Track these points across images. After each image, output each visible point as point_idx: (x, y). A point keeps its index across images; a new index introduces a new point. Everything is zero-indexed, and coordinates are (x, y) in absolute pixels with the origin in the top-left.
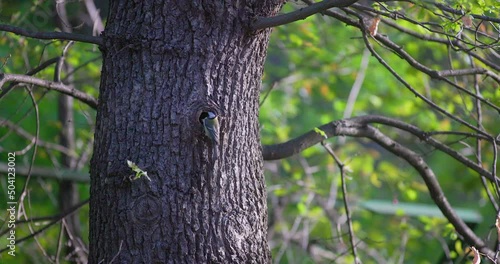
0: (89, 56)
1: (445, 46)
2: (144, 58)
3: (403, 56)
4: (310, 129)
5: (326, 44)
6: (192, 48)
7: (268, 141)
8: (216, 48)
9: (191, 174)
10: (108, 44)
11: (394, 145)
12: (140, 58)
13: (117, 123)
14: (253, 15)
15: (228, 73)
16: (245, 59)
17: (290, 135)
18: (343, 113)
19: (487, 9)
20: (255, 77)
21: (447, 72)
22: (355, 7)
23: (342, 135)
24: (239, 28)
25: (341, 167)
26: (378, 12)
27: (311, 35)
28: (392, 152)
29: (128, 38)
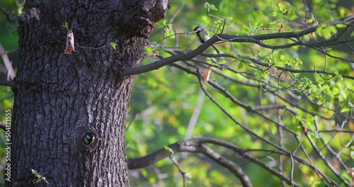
0: (4, 95)
1: (256, 89)
2: (44, 97)
3: (227, 96)
4: (160, 148)
5: (174, 87)
6: (78, 89)
7: (132, 155)
8: (95, 89)
9: (77, 180)
10: (18, 86)
11: (220, 159)
12: (41, 96)
13: (25, 142)
14: (122, 66)
15: (104, 108)
16: (116, 97)
17: (148, 151)
18: (184, 136)
19: (286, 63)
20: (123, 110)
21: (258, 107)
22: (194, 61)
23: (184, 151)
24: (111, 75)
25: (183, 174)
26: (210, 65)
27: (163, 79)
28: (219, 164)
29: (32, 82)
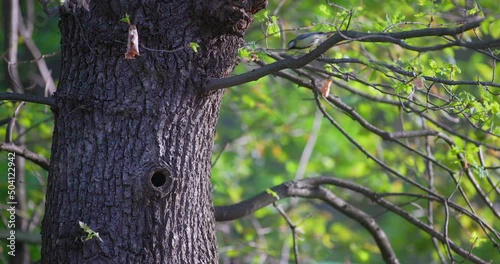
0: (41, 117)
1: (396, 108)
2: (96, 119)
3: (355, 118)
4: (262, 190)
5: (279, 105)
6: (145, 109)
7: (220, 202)
8: (168, 109)
9: (143, 235)
10: (60, 104)
11: (345, 206)
12: (92, 119)
13: (69, 184)
14: (205, 76)
15: (181, 134)
16: (198, 120)
17: (243, 195)
18: (294, 175)
19: (438, 71)
20: (208, 138)
21: (399, 134)
22: (308, 68)
23: (294, 196)
24: (191, 88)
25: (293, 228)
26: (331, 74)
27: (263, 95)
28: (344, 214)
29: (80, 98)
